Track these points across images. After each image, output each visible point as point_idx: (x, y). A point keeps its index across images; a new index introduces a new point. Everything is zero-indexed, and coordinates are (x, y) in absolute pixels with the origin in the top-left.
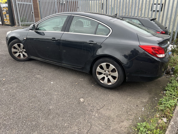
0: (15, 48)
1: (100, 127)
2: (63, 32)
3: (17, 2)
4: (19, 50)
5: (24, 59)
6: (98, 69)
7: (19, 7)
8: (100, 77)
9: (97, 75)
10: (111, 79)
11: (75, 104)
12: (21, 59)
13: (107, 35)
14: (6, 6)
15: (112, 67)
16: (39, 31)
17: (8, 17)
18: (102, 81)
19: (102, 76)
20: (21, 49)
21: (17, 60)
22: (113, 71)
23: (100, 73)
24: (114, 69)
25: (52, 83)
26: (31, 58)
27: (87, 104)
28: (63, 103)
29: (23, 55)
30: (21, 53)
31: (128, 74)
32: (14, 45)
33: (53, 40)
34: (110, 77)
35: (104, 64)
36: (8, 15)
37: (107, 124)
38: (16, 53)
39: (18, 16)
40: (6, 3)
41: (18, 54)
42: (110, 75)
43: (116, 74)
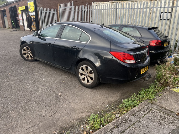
0: (24, 50)
1: (63, 114)
2: (57, 38)
3: (43, 11)
4: (27, 52)
5: (31, 60)
6: (81, 71)
7: (44, 15)
8: (82, 77)
9: (80, 76)
10: (90, 80)
11: (53, 96)
12: (29, 60)
13: (87, 42)
14: (33, 15)
15: (90, 69)
16: (41, 37)
17: (35, 24)
18: (83, 81)
19: (83, 76)
20: (29, 51)
21: (26, 60)
22: (91, 72)
23: (82, 74)
24: (91, 71)
25: (44, 79)
26: (36, 59)
27: (62, 98)
28: (44, 95)
29: (31, 56)
30: (29, 55)
31: (101, 76)
32: (24, 48)
33: (49, 45)
34: (89, 78)
35: (84, 67)
36: (35, 22)
37: (69, 113)
38: (25, 54)
39: (43, 23)
40: (34, 11)
41: (27, 55)
42: (88, 76)
43: (93, 75)
